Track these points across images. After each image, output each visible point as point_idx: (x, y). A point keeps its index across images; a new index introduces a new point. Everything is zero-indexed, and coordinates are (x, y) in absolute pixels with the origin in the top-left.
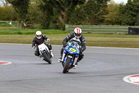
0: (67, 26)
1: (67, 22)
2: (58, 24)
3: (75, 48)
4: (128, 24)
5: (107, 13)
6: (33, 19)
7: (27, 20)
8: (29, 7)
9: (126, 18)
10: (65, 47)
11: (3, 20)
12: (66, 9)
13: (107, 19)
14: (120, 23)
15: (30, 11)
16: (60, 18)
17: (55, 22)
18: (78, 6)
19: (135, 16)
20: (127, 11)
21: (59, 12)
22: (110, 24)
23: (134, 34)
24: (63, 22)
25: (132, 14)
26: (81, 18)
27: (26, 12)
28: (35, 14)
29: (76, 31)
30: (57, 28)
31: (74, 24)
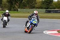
0: (19, 9)
1: (19, 8)
2: (15, 9)
4: (45, 8)
5: (36, 4)
6: (4, 7)
7: (2, 7)
8: (2, 1)
9: (44, 6)
12: (19, 2)
13: (36, 6)
14: (42, 8)
15: (3, 3)
16: (16, 6)
18: (24, 1)
19: (48, 5)
20: (45, 3)
21: (16, 3)
23: (48, 13)
24: (17, 8)
25: (47, 4)
26: (25, 6)
27: (1, 4)
28: (5, 5)
29: (35, 12)
30: (15, 10)
31: (22, 8)
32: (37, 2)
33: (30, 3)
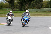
3: (27, 18)
5: (43, 4)
6: (16, 7)
7: (14, 8)
9: (50, 6)
10: (23, 17)
11: (5, 8)
13: (43, 6)
15: (15, 4)
16: (26, 7)
17: (24, 8)
20: (50, 3)
21: (26, 4)
22: (44, 8)
26: (34, 6)
31: (31, 8)
32: (43, 2)
33: (38, 4)
